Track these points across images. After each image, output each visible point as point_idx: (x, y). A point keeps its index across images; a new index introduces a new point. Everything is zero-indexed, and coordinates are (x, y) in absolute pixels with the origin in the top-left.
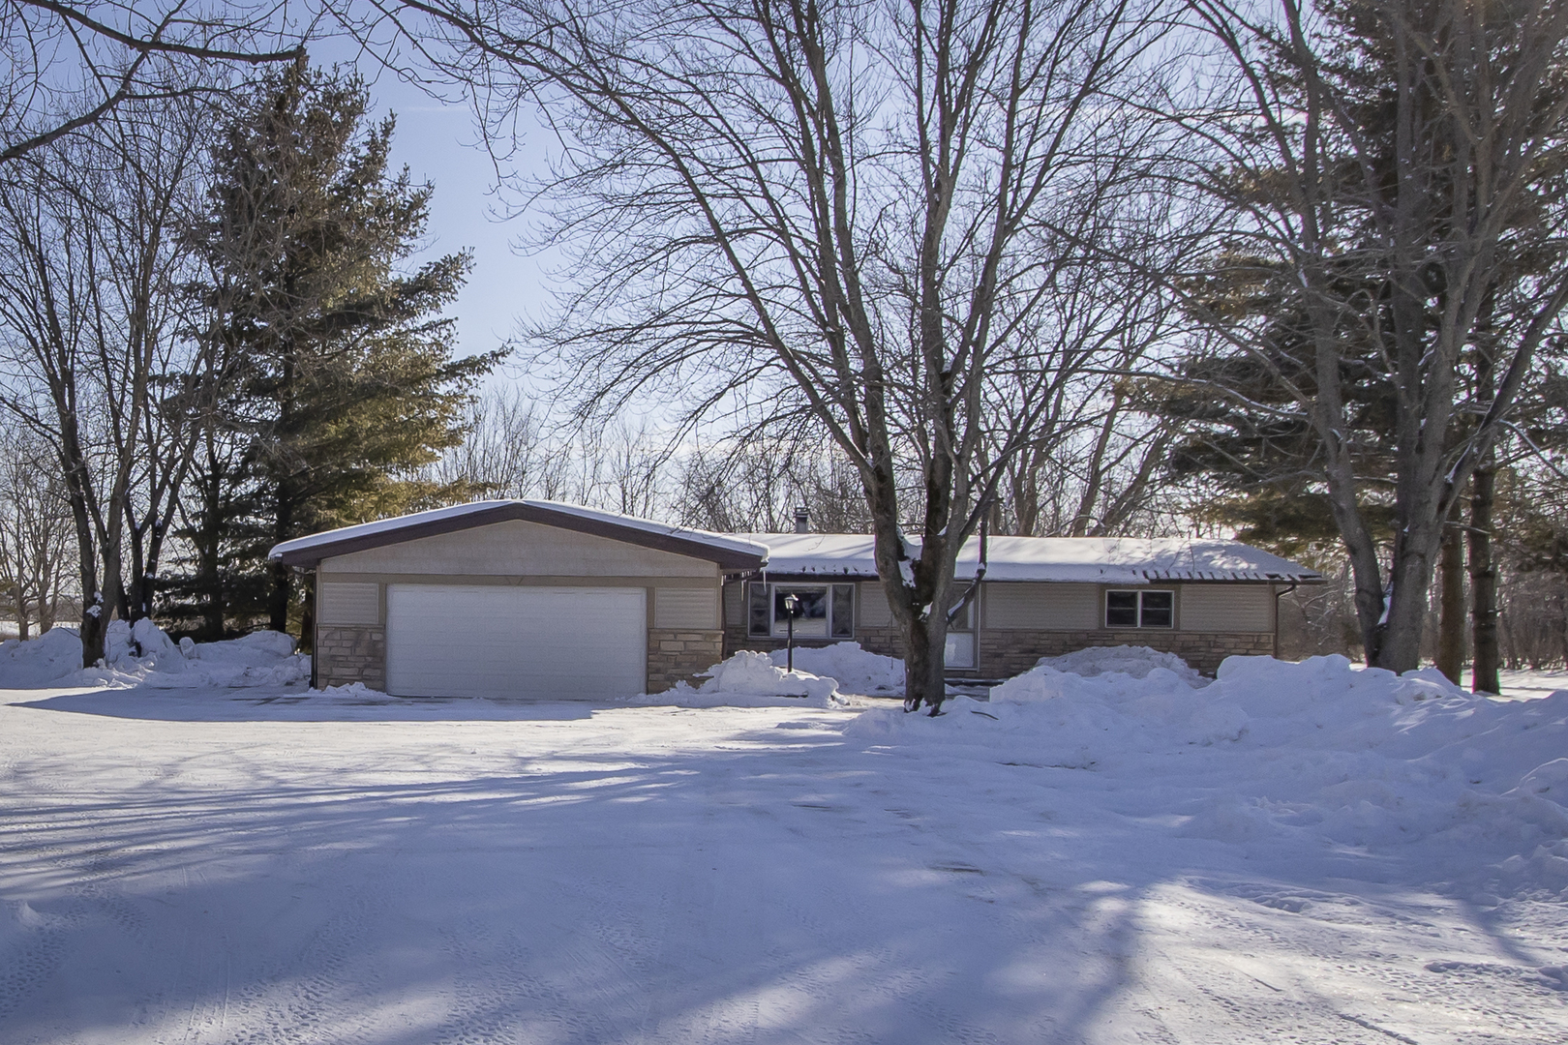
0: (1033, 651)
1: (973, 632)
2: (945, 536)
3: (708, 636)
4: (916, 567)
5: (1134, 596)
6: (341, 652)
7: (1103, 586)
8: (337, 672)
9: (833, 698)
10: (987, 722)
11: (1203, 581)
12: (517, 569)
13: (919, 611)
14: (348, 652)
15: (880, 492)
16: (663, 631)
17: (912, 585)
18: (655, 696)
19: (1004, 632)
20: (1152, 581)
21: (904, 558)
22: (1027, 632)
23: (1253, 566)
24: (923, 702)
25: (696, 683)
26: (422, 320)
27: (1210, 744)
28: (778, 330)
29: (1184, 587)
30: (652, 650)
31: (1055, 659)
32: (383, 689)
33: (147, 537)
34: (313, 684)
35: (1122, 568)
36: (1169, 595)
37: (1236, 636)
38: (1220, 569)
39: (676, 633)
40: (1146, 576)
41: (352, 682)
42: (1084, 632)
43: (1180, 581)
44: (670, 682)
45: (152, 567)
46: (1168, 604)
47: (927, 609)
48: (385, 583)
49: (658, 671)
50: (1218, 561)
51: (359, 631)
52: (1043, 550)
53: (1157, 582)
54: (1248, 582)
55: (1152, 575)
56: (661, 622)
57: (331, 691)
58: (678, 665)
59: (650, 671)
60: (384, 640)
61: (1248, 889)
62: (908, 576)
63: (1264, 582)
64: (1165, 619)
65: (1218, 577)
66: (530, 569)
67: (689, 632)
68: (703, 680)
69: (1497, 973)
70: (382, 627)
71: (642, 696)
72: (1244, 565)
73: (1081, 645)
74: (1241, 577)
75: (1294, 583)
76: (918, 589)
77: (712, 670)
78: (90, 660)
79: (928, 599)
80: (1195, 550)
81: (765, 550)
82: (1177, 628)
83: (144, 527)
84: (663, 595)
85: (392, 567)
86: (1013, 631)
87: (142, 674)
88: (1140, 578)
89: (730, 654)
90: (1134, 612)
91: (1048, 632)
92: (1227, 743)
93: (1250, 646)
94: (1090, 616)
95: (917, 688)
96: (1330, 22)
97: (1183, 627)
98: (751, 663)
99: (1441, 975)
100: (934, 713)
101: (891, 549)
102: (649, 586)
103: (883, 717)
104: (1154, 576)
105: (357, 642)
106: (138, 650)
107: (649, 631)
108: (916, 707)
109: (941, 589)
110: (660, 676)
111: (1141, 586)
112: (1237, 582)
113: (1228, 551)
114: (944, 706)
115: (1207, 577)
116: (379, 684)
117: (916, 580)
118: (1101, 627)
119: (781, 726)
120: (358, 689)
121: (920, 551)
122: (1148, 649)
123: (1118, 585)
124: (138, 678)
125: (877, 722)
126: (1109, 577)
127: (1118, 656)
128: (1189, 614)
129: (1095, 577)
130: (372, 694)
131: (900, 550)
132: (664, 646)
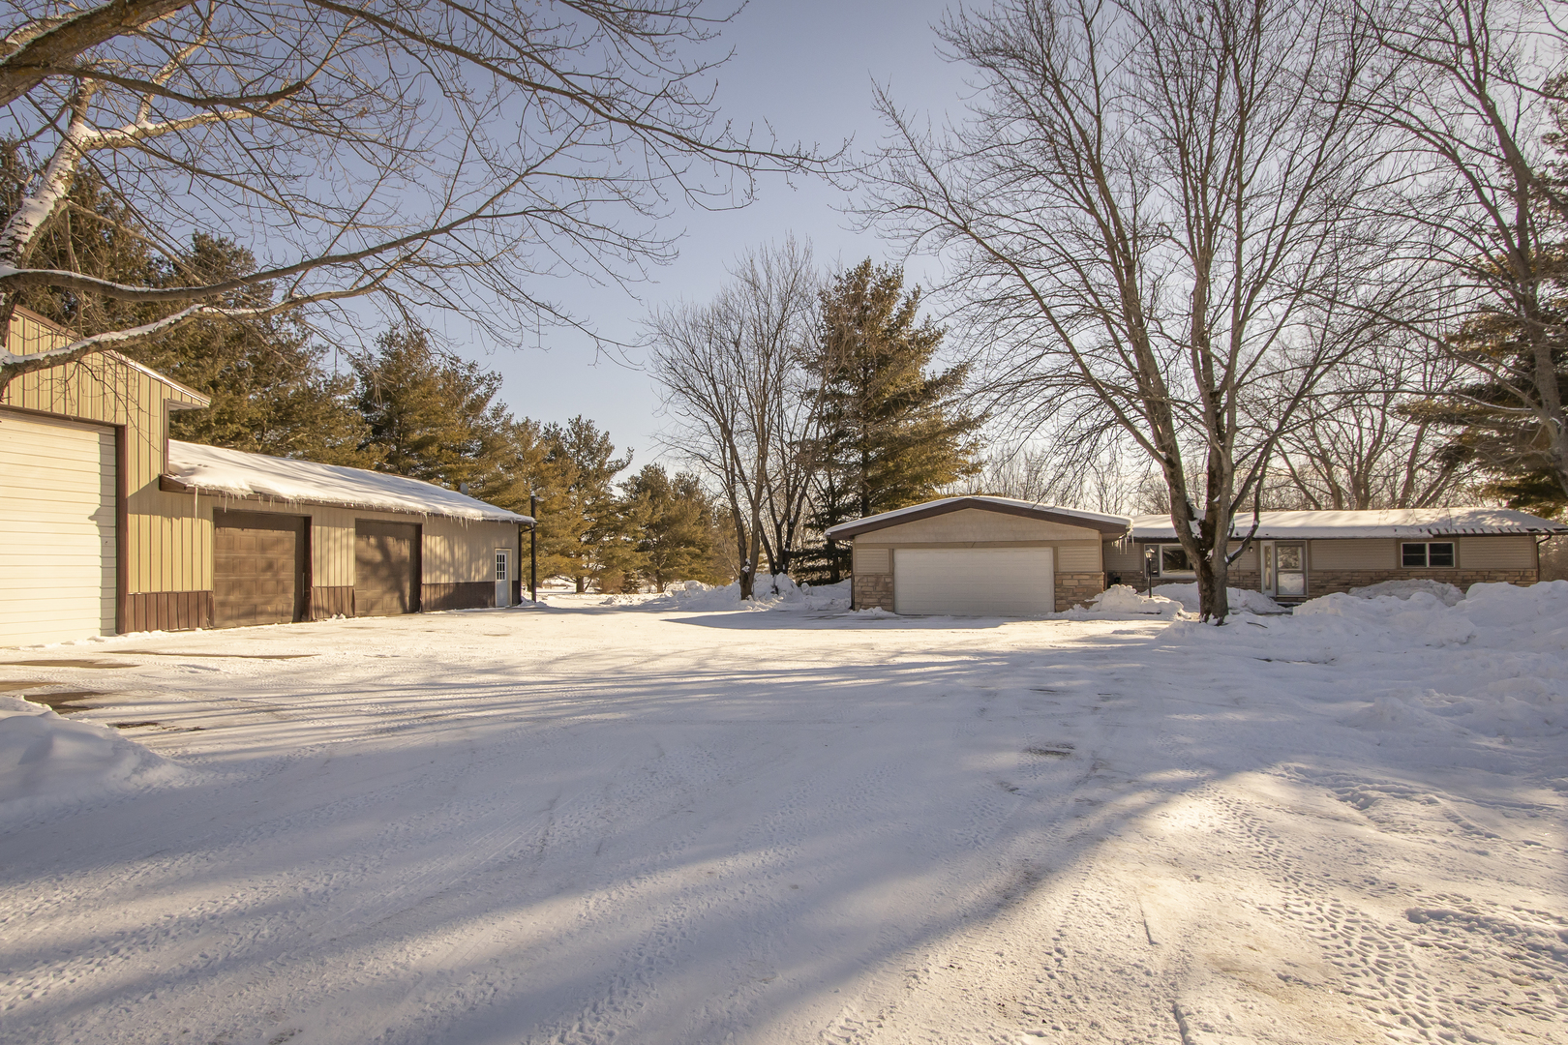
0: (1347, 584)
1: (1303, 572)
2: (1218, 502)
3: (1094, 576)
4: (1202, 524)
5: (1423, 546)
6: (868, 589)
7: (1398, 540)
8: (866, 601)
9: (1179, 615)
10: (1259, 630)
11: (1475, 535)
12: (971, 538)
13: (1205, 554)
14: (871, 589)
15: (1172, 475)
16: (1064, 573)
17: (1200, 536)
18: (1058, 614)
19: (1325, 572)
20: (1435, 536)
21: (1193, 519)
22: (1342, 571)
23: (1517, 524)
24: (1211, 616)
25: (1087, 606)
26: (941, 401)
27: (1443, 645)
28: (1091, 371)
29: (1461, 539)
30: (1058, 585)
31: (1362, 589)
32: (894, 611)
33: (785, 527)
34: (852, 608)
35: (1412, 527)
36: (1450, 545)
37: (1505, 572)
38: (1490, 526)
39: (1072, 574)
40: (1430, 532)
41: (874, 607)
42: (1385, 571)
43: (1458, 536)
44: (1071, 605)
45: (788, 545)
46: (1450, 551)
47: (1210, 553)
48: (892, 549)
49: (1062, 598)
50: (1489, 521)
51: (878, 576)
52: (1355, 518)
53: (1439, 536)
54: (1512, 534)
55: (1435, 532)
56: (1063, 568)
57: (862, 612)
58: (1075, 595)
59: (1056, 598)
60: (893, 582)
61: (1339, 779)
62: (1196, 531)
63: (1525, 534)
64: (1448, 561)
65: (1486, 532)
66: (979, 538)
67: (1081, 573)
68: (1091, 603)
69: (1495, 931)
70: (892, 574)
71: (1051, 614)
72: (1510, 523)
73: (1383, 580)
74: (1506, 531)
75: (1550, 534)
76: (1204, 540)
77: (1097, 598)
78: (744, 597)
79: (1211, 546)
80: (1473, 514)
81: (1129, 521)
82: (1458, 567)
83: (782, 522)
84: (1062, 550)
85: (895, 539)
86: (1332, 572)
87: (776, 602)
88: (1426, 534)
89: (1109, 587)
90: (1424, 558)
91: (1358, 571)
92: (1457, 645)
93: (1518, 578)
94: (1390, 560)
95: (1207, 606)
96: (1557, 151)
97: (1463, 565)
98: (1122, 592)
99: (1417, 926)
100: (1220, 623)
101: (1182, 512)
102: (1055, 546)
103: (1182, 626)
104: (1436, 532)
105: (877, 583)
106: (776, 591)
107: (1056, 574)
108: (1206, 620)
109: (1218, 539)
110: (1064, 601)
111: (1428, 539)
112: (1503, 535)
113: (1499, 514)
114: (1227, 619)
115: (1478, 532)
116: (891, 608)
117: (1202, 533)
118: (1399, 567)
119: (1115, 632)
120: (878, 611)
121: (1204, 514)
122: (1431, 581)
123: (1409, 539)
124: (770, 606)
125: (1176, 630)
126: (1400, 534)
127: (1409, 586)
128: (1465, 557)
129: (1391, 534)
130: (886, 613)
131: (1190, 513)
132: (1065, 583)
